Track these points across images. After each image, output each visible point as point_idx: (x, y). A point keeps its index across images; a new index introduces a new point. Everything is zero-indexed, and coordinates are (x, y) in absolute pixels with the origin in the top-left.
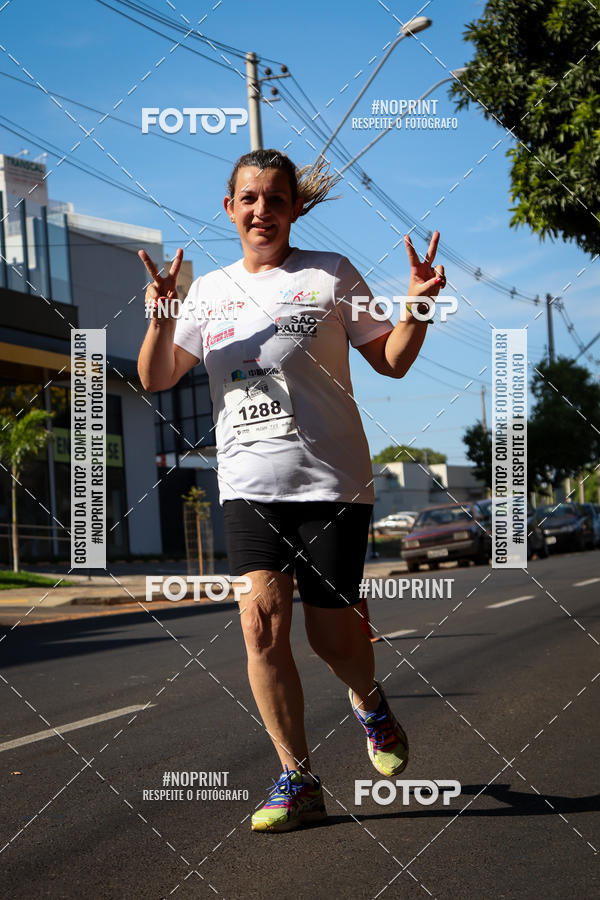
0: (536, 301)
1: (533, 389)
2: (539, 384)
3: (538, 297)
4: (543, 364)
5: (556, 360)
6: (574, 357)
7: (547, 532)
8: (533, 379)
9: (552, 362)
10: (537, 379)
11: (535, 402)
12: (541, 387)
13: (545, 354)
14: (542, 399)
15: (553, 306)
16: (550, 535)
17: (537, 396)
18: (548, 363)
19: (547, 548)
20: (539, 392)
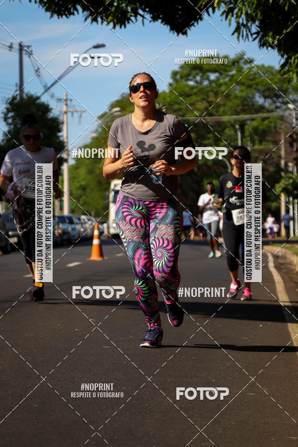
0: (11, 47)
1: (6, 119)
2: (10, 115)
3: (12, 44)
4: (14, 98)
5: (25, 96)
6: (39, 95)
7: (10, 233)
8: (5, 110)
9: (21, 97)
10: (8, 110)
11: (5, 128)
12: (12, 117)
13: (16, 91)
14: (12, 126)
15: (24, 52)
16: (13, 236)
17: (8, 124)
18: (18, 98)
19: (9, 248)
20: (10, 121)
